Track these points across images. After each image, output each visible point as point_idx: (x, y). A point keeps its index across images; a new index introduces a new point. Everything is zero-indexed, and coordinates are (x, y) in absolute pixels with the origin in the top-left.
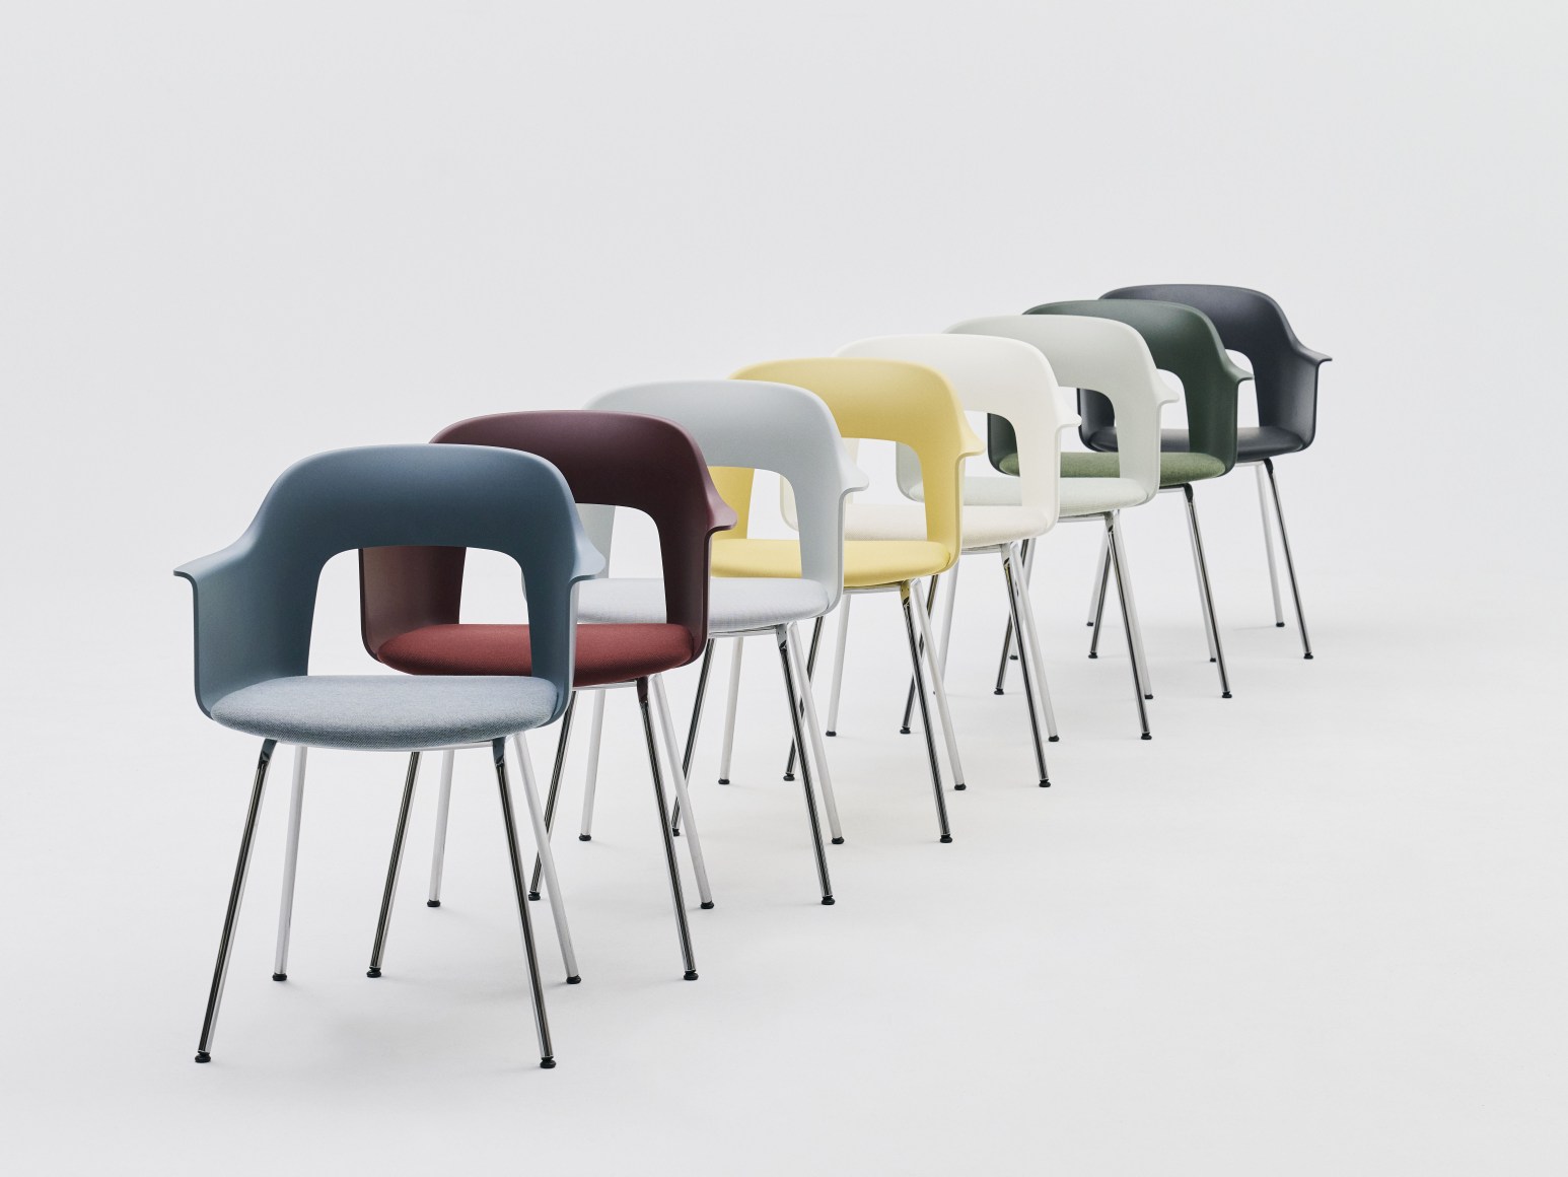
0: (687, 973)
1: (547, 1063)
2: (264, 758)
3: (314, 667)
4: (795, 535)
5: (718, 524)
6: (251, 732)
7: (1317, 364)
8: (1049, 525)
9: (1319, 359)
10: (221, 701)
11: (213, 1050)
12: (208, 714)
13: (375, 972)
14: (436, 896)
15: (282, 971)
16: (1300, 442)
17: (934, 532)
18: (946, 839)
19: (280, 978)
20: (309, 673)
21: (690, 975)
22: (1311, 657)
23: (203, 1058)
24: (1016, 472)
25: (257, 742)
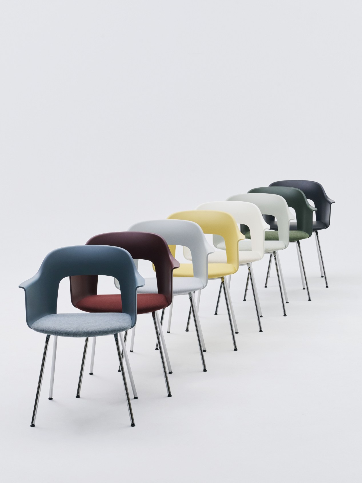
0: (169, 395)
1: (133, 425)
2: (47, 340)
3: (59, 311)
4: (191, 262)
5: (175, 267)
6: (44, 333)
7: (331, 204)
8: (261, 258)
9: (332, 202)
10: (34, 324)
11: (36, 423)
12: (30, 327)
13: (78, 397)
14: (92, 371)
15: (51, 397)
16: (326, 225)
17: (230, 260)
18: (236, 350)
19: (51, 399)
20: (57, 313)
21: (170, 396)
22: (328, 287)
23: (33, 425)
24: (250, 238)
25: (45, 335)
